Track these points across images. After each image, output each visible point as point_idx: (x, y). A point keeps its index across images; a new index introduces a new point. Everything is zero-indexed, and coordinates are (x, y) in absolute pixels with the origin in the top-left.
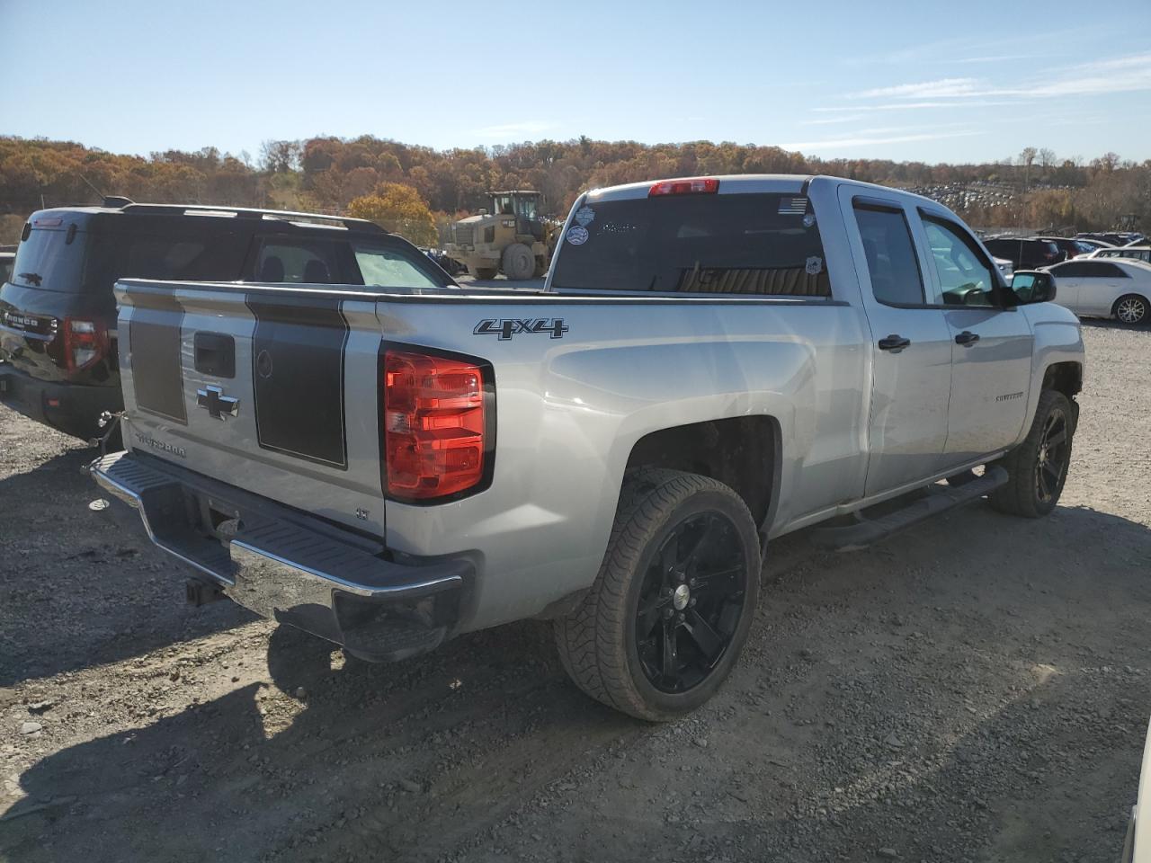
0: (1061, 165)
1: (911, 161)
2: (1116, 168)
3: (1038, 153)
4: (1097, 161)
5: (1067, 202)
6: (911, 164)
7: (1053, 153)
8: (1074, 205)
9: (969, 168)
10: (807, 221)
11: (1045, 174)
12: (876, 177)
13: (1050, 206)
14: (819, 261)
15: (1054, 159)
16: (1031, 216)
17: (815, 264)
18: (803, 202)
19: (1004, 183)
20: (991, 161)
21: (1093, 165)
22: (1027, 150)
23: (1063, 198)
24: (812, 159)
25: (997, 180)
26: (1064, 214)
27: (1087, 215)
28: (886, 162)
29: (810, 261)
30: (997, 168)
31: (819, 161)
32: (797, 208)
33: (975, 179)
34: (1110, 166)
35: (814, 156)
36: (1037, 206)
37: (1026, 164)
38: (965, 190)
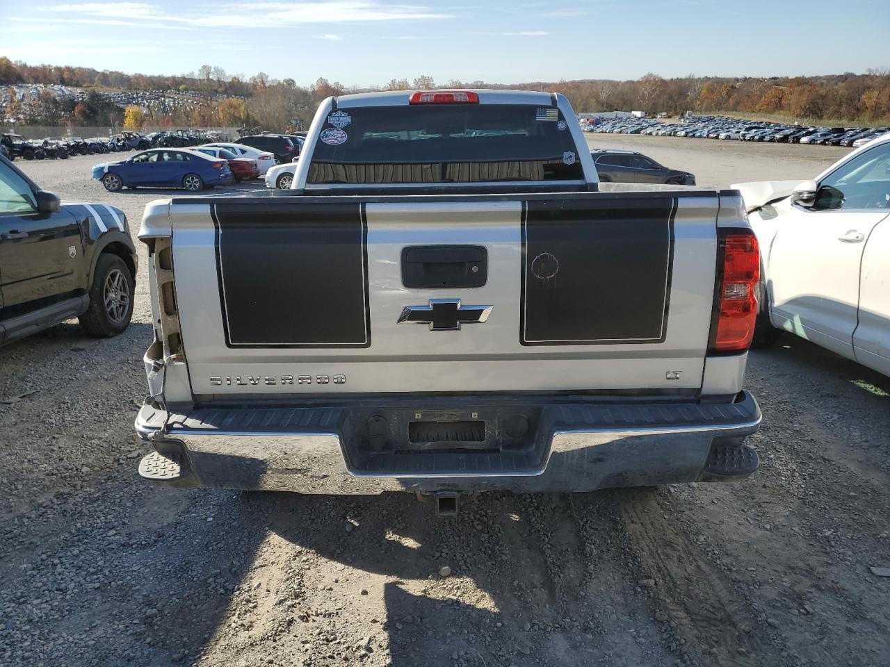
0: (230, 80)
1: (111, 70)
2: (267, 85)
3: (212, 70)
4: (254, 79)
5: (243, 108)
6: (111, 73)
7: (223, 71)
8: (248, 110)
9: (160, 78)
10: (561, 126)
11: (220, 86)
12: (84, 82)
13: (232, 110)
14: (573, 155)
15: (224, 74)
16: (220, 118)
17: (570, 157)
18: (555, 112)
19: (193, 92)
20: (179, 74)
21: (252, 81)
22: (204, 67)
23: (240, 105)
24: (19, 64)
25: (186, 90)
26: (242, 117)
27: (257, 118)
28: (88, 69)
29: (566, 155)
30: (184, 80)
31: (25, 66)
32: (551, 116)
33: (169, 88)
34: (263, 83)
35: (20, 61)
36: (223, 111)
37: (205, 78)
38: (164, 97)
